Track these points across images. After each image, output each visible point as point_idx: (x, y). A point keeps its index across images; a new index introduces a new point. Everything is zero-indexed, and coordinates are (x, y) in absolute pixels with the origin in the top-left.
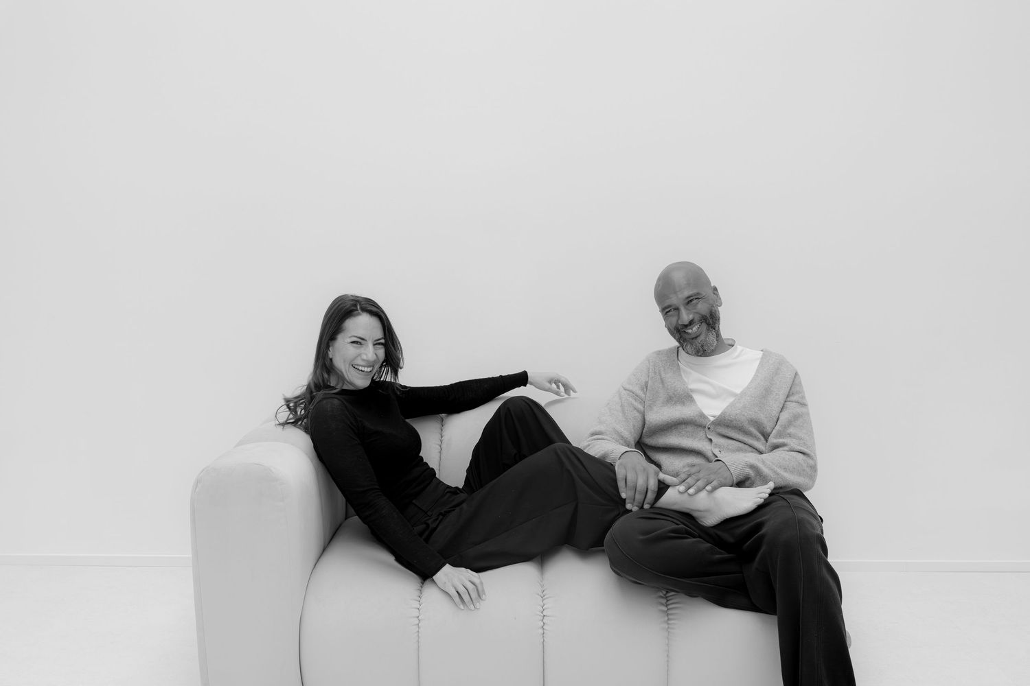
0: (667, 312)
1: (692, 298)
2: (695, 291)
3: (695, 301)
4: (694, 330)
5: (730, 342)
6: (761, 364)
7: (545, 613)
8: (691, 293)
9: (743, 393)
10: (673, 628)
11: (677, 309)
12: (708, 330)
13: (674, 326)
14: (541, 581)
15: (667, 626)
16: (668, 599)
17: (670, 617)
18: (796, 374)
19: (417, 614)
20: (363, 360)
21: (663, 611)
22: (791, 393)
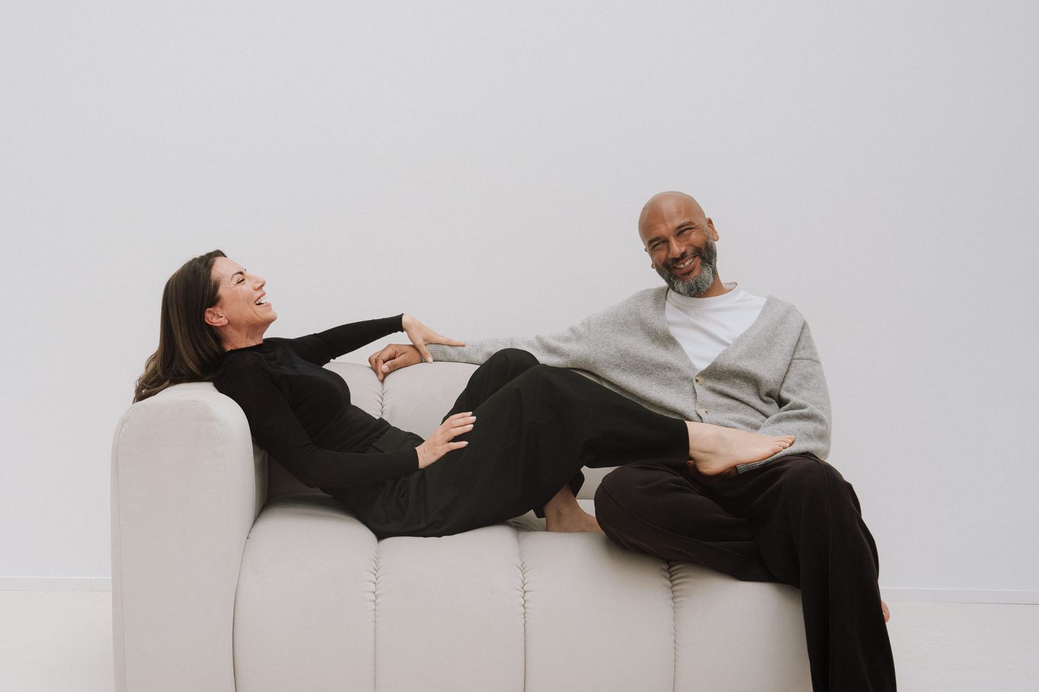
0: (654, 246)
1: (684, 228)
4: (686, 264)
6: (764, 312)
8: (683, 222)
11: (666, 241)
12: (703, 265)
16: (673, 573)
18: (805, 325)
22: (798, 348)
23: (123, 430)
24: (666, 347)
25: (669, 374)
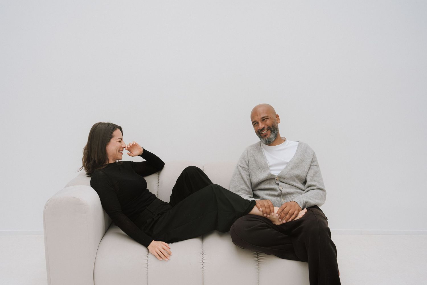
0: (255, 124)
2: (266, 115)
3: (265, 120)
4: (265, 132)
5: (283, 139)
6: (298, 148)
7: (203, 262)
8: (264, 116)
9: (291, 161)
10: (260, 268)
12: (271, 133)
14: (202, 247)
15: (258, 267)
17: (259, 263)
18: (314, 154)
19: (147, 263)
21: (256, 260)
22: (312, 162)
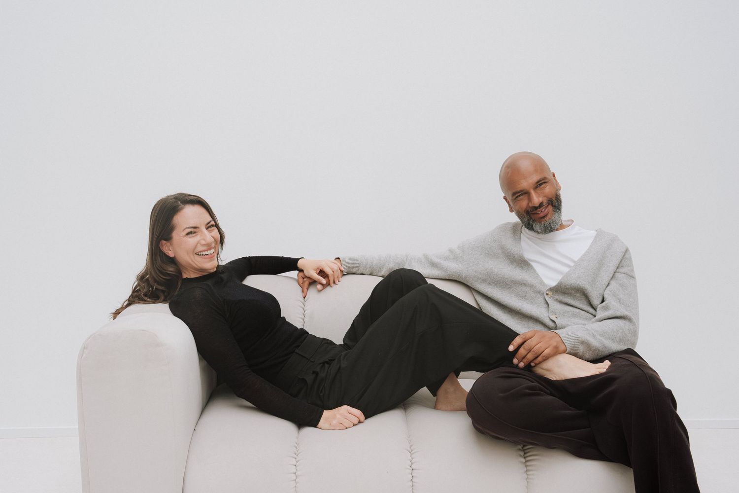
0: (517, 197)
1: (541, 182)
2: (542, 176)
6: (595, 241)
7: (413, 467)
8: (539, 177)
10: (532, 478)
11: (526, 193)
12: (554, 211)
13: (524, 209)
15: (526, 476)
16: (526, 451)
17: (528, 468)
18: (627, 250)
20: (204, 245)
21: (521, 462)
22: (620, 266)
23: (84, 355)
24: (522, 268)
25: (524, 289)
